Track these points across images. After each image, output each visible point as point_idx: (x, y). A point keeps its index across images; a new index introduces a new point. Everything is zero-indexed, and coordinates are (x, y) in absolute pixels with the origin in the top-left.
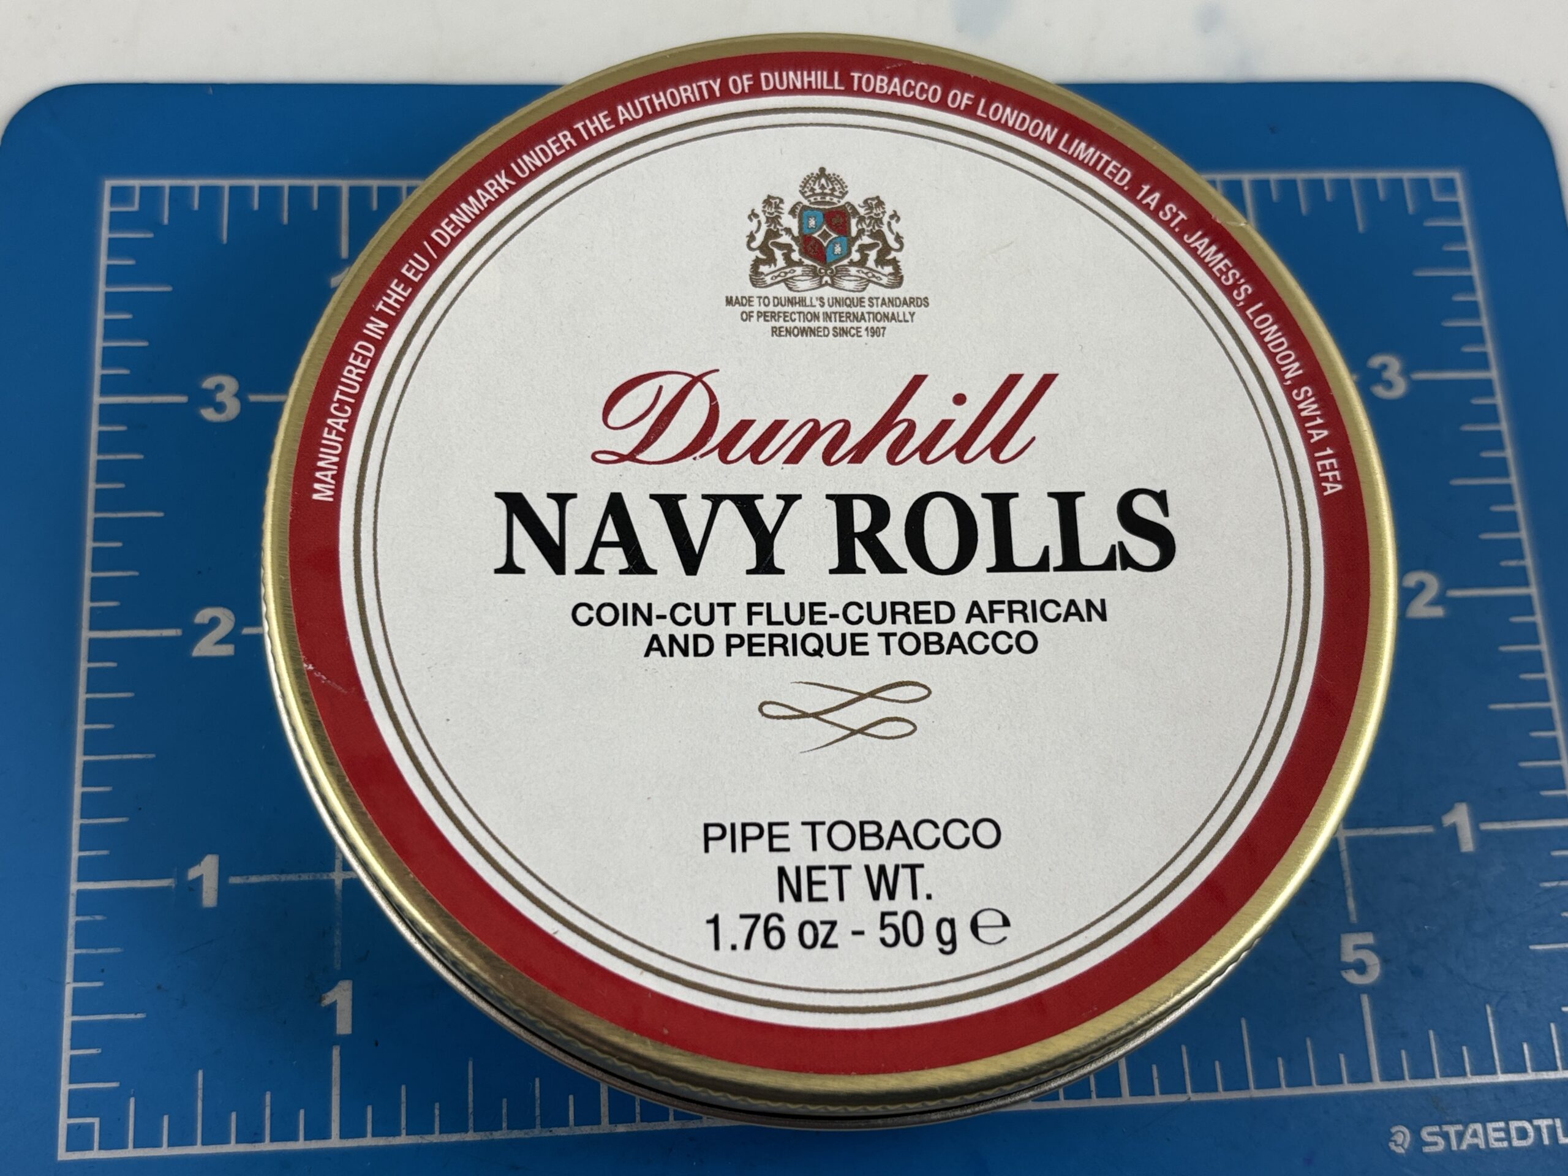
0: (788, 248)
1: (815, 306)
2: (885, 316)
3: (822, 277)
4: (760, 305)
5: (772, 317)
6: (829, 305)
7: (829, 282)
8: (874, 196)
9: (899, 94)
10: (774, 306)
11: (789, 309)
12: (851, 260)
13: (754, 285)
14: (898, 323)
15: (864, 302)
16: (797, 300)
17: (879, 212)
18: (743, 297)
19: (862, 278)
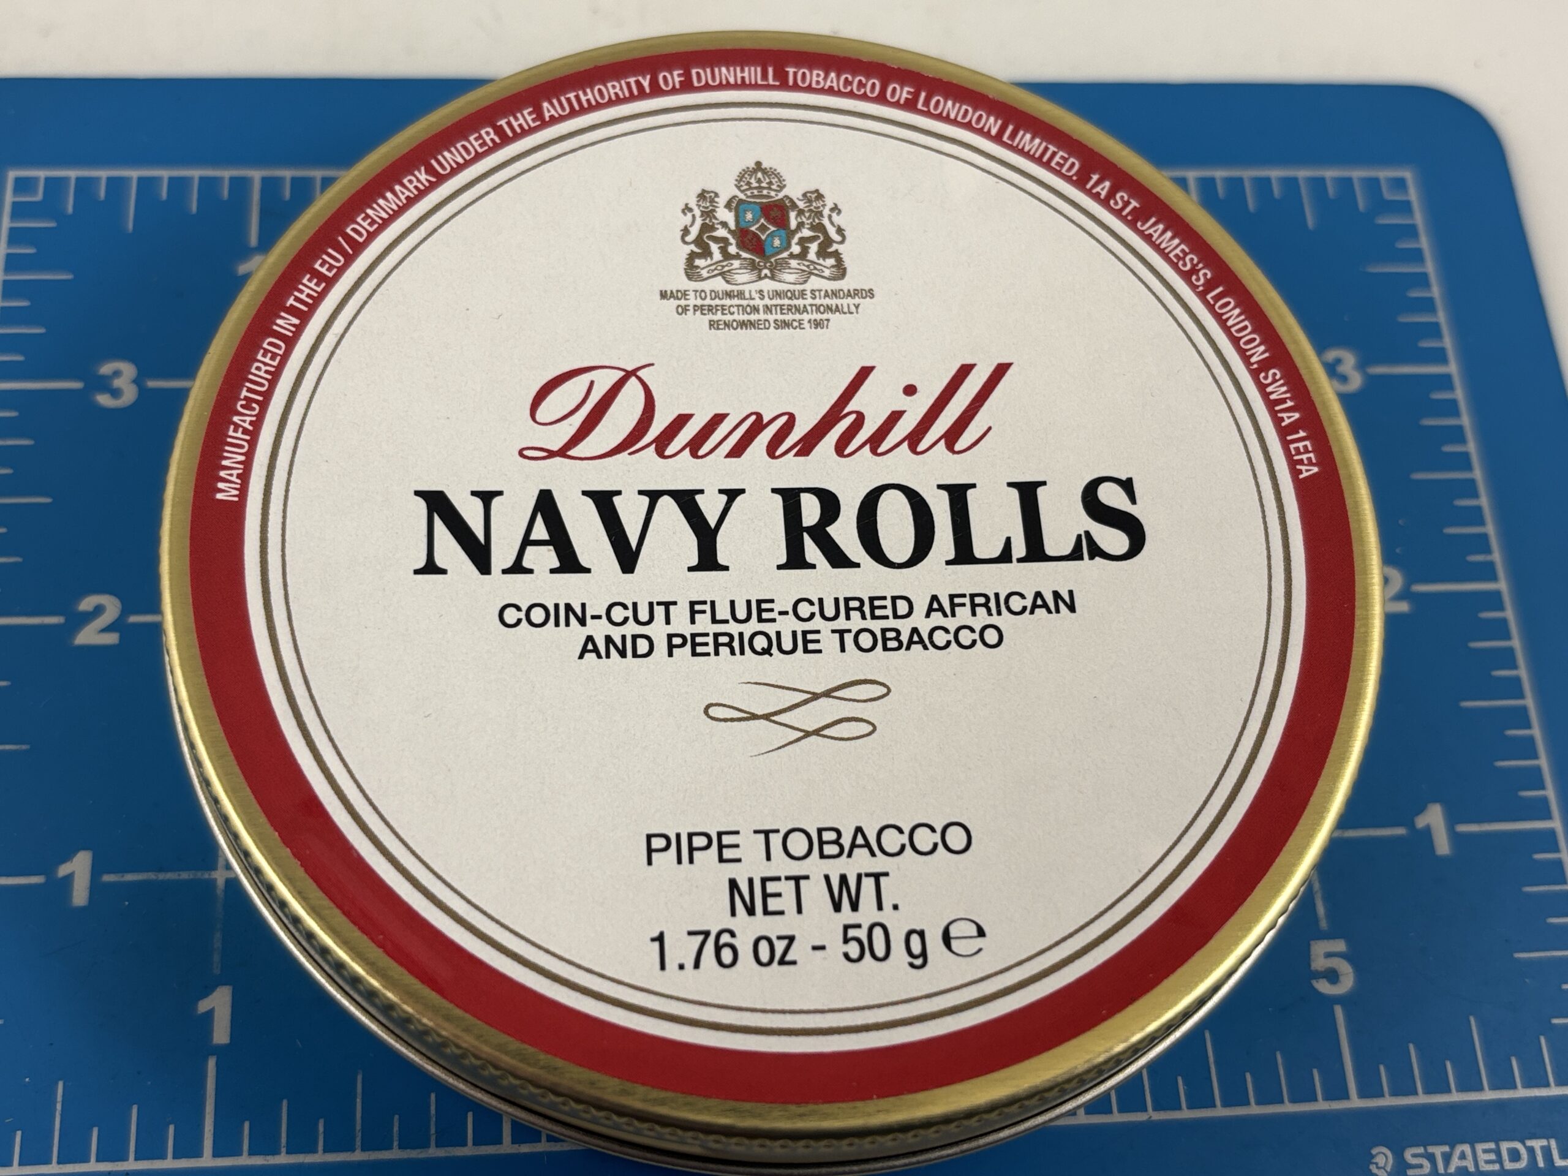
0: (725, 240)
1: (754, 299)
2: (829, 308)
3: (760, 271)
4: (696, 298)
5: (709, 310)
6: (769, 297)
7: (769, 275)
8: (813, 189)
9: (836, 89)
10: (711, 299)
11: (727, 302)
12: (791, 253)
13: (690, 277)
14: (843, 315)
15: (806, 294)
16: (736, 294)
17: (819, 205)
18: (678, 291)
19: (804, 271)
